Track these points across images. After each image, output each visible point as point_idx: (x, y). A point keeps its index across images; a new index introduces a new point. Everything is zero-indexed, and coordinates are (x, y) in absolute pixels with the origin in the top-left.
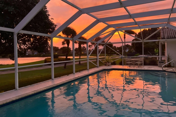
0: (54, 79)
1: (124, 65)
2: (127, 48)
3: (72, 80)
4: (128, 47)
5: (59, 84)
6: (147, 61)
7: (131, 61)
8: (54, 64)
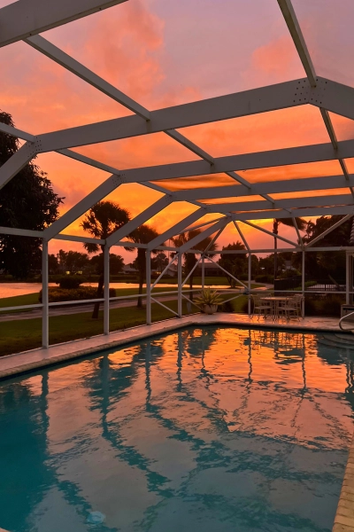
0: (48, 346)
1: (252, 313)
2: (286, 262)
3: (93, 350)
4: (288, 259)
5: (56, 360)
6: (318, 305)
7: (268, 304)
8: (50, 307)
